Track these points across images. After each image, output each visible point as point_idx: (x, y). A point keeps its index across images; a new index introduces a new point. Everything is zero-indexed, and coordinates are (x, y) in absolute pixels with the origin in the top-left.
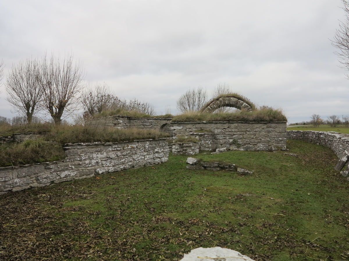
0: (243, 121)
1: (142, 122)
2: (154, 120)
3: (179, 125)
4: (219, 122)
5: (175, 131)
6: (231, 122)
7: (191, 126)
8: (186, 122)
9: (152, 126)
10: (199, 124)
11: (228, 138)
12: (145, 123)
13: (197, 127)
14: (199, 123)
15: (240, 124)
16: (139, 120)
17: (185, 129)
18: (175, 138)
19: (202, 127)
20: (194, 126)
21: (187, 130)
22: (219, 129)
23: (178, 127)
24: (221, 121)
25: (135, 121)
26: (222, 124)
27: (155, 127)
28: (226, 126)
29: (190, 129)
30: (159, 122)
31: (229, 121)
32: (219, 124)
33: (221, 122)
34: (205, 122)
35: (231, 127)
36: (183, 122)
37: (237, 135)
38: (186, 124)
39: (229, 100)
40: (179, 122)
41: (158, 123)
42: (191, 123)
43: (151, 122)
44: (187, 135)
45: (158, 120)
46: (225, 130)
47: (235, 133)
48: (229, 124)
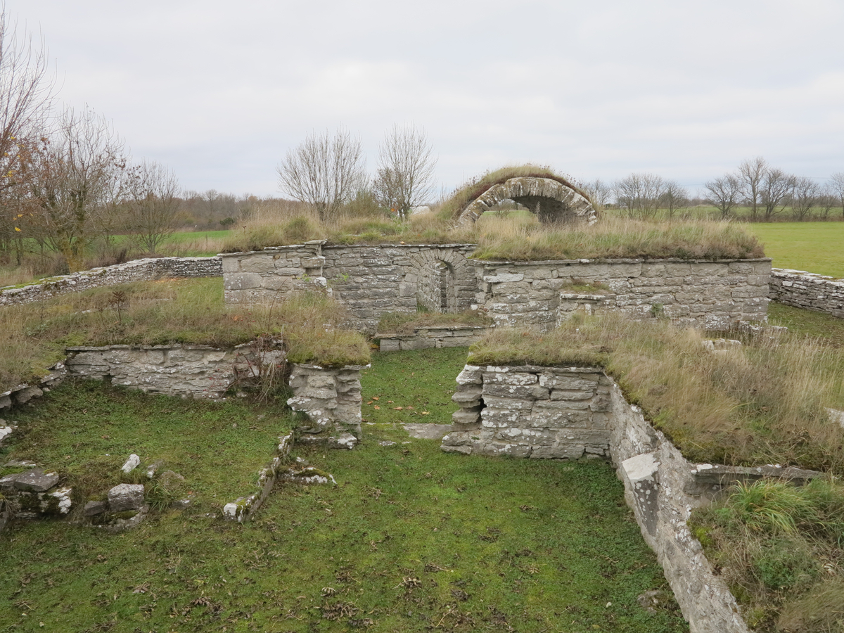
0: (678, 257)
1: (364, 257)
2: (400, 250)
3: (513, 271)
4: (620, 260)
5: (503, 286)
6: (651, 260)
7: (545, 272)
8: (536, 263)
9: (393, 266)
10: (569, 267)
11: (639, 302)
12: (374, 258)
13: (561, 275)
14: (568, 265)
15: (670, 266)
16: (355, 250)
17: (530, 280)
18: (503, 307)
19: (576, 273)
20: (555, 273)
21: (535, 283)
22: (619, 280)
23: (510, 275)
24: (627, 258)
25: (339, 252)
26: (628, 266)
27: (405, 269)
28: (636, 270)
29: (544, 281)
30: (415, 255)
31: (645, 257)
32: (619, 266)
33: (627, 260)
34: (588, 261)
35: (650, 272)
36: (527, 260)
37: (660, 295)
38: (534, 267)
39: (542, 185)
40: (516, 260)
41: (413, 257)
42: (547, 265)
43: (392, 254)
44: (534, 299)
45: (412, 250)
46: (631, 281)
47: (657, 289)
48: (645, 266)
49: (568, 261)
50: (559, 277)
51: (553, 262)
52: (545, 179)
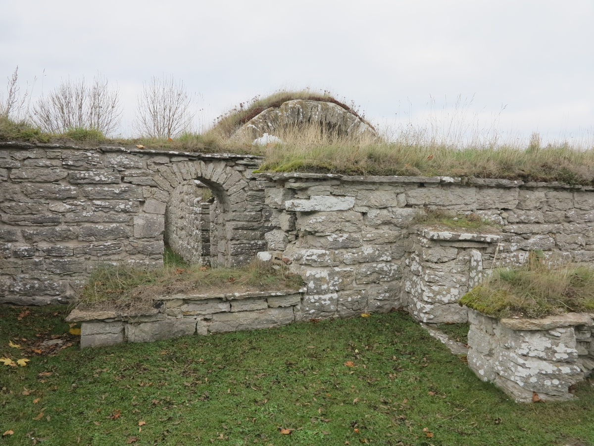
0: (564, 181)
1: (69, 167)
2: (136, 158)
3: (337, 192)
4: (494, 182)
5: (320, 218)
6: (532, 183)
7: (388, 197)
8: (376, 178)
9: (123, 186)
10: (423, 190)
11: (514, 247)
12: (87, 170)
13: (412, 201)
14: (422, 185)
15: (552, 194)
16: (51, 154)
17: (364, 210)
18: (319, 256)
19: (433, 200)
20: (402, 197)
21: (372, 214)
22: (490, 213)
23: (333, 199)
24: (504, 178)
25: (18, 155)
26: (502, 191)
27: (145, 191)
28: (511, 198)
29: (385, 212)
30: (163, 168)
31: (525, 178)
32: (490, 191)
33: (505, 182)
34: (452, 180)
35: (528, 202)
36: (362, 174)
37: (538, 236)
38: (371, 187)
40: (344, 172)
41: (158, 171)
42: (391, 184)
43: (121, 164)
44: (370, 241)
45: (158, 159)
46: (505, 214)
47: (536, 228)
48: (522, 192)
49: (422, 178)
50: (407, 206)
51: (402, 179)
52: (328, 103)
